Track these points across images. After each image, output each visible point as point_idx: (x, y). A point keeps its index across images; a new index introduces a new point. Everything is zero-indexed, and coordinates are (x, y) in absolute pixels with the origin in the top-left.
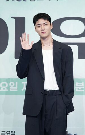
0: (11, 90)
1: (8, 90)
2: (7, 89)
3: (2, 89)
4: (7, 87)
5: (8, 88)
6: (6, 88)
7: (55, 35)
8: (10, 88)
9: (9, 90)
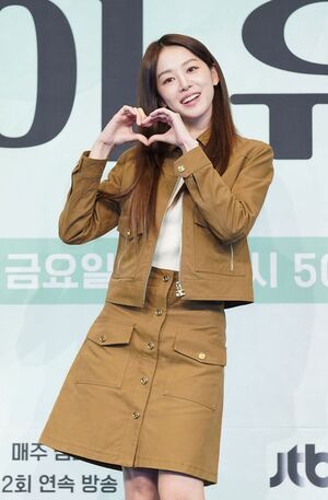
0: (87, 285)
1: (76, 285)
2: (73, 281)
3: (53, 280)
4: (75, 273)
5: (78, 276)
6: (71, 276)
7: (264, 65)
8: (85, 274)
9: (81, 284)
